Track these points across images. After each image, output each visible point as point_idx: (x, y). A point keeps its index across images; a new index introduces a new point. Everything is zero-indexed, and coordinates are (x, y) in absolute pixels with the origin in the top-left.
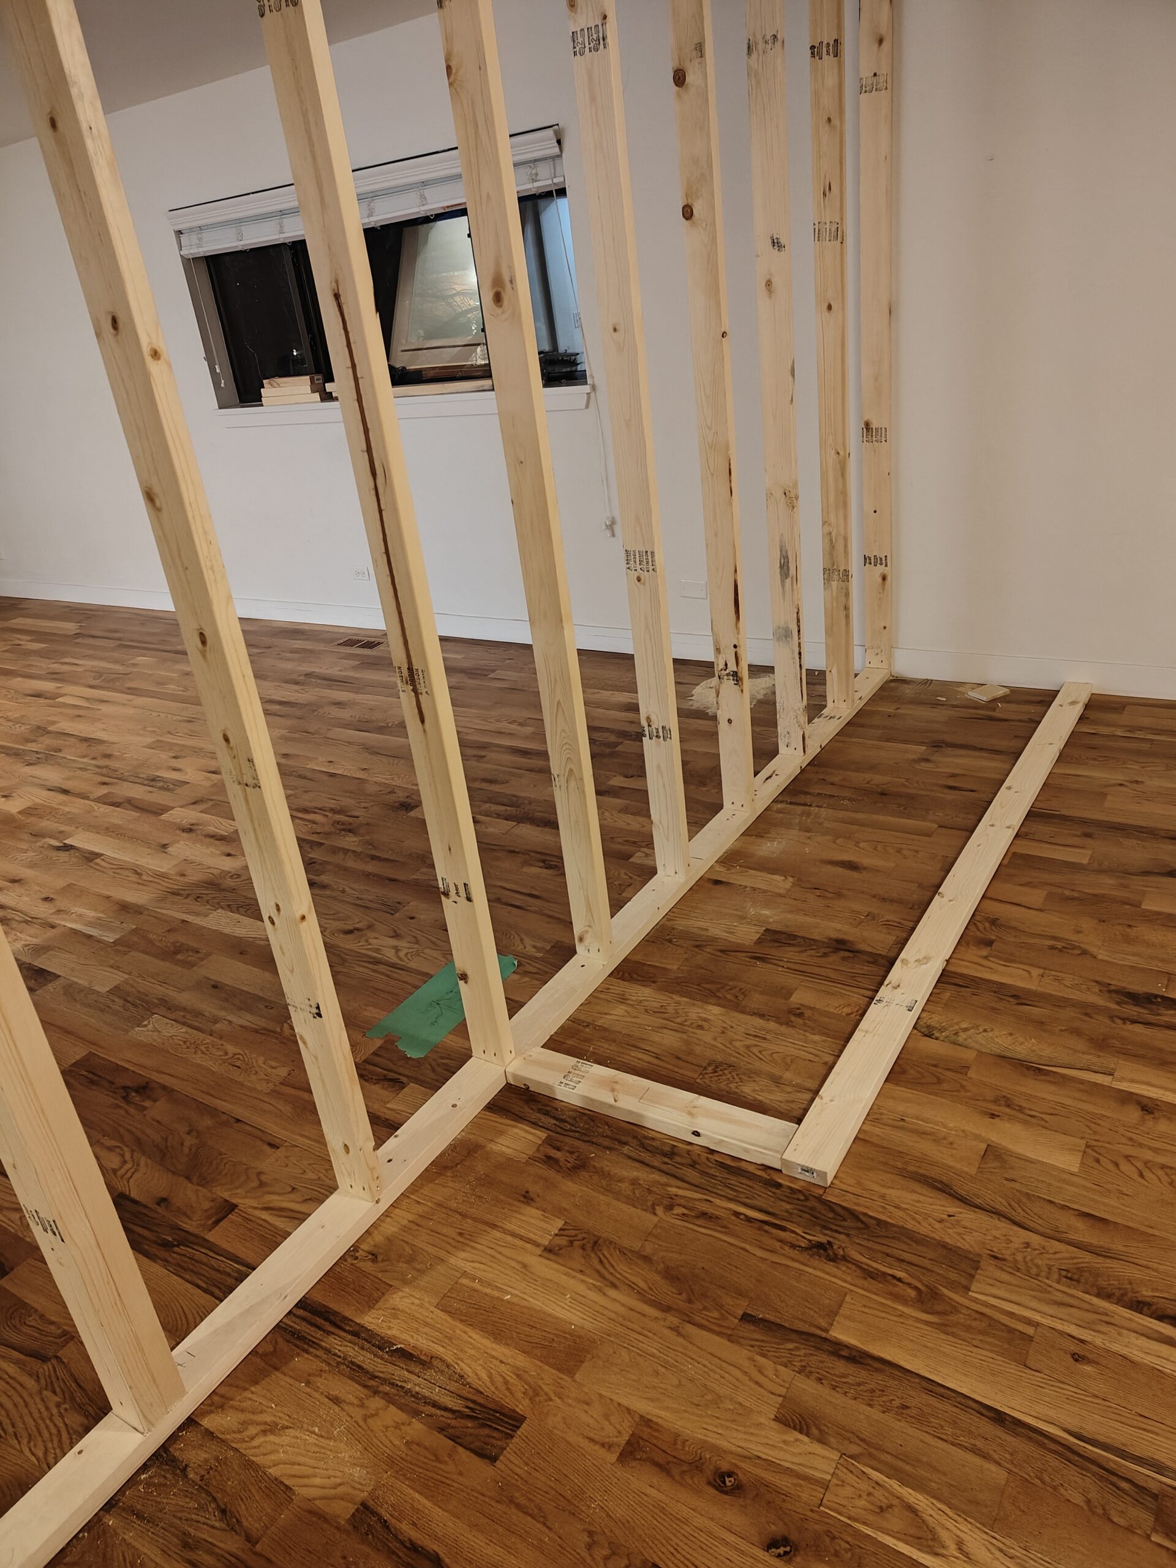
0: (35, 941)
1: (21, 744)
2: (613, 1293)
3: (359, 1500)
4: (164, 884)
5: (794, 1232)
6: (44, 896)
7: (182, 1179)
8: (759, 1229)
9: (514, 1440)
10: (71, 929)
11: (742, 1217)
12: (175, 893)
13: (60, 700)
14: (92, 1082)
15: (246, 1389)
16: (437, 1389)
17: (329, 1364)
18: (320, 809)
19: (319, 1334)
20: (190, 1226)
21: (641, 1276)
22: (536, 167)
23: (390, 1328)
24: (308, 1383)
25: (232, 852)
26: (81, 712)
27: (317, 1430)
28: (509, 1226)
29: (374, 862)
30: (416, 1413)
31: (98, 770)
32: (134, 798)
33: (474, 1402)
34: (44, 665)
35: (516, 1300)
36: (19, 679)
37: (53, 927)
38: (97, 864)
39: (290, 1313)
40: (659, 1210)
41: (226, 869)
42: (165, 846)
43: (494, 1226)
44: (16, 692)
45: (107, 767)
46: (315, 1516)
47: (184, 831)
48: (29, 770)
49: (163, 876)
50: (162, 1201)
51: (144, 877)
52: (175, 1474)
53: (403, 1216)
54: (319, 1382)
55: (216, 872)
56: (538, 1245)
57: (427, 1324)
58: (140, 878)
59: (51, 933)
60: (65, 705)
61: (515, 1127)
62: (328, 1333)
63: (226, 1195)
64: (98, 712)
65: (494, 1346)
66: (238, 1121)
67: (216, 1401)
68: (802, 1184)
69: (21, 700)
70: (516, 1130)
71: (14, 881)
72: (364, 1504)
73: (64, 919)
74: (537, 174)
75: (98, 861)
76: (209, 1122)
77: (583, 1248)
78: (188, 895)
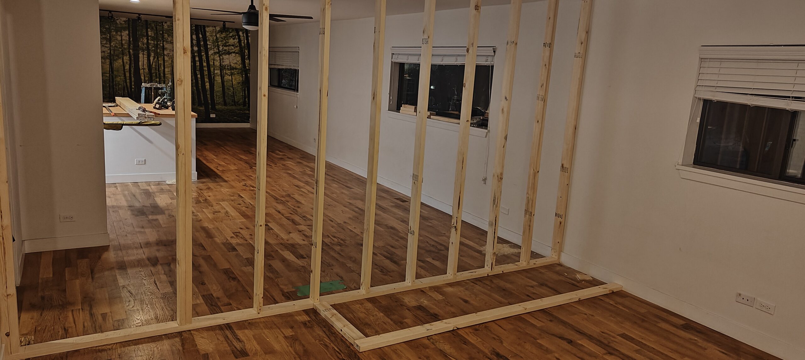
0: (240, 242)
1: (280, 197)
2: (290, 348)
3: (207, 352)
4: (281, 241)
5: (341, 355)
6: (251, 234)
7: (226, 296)
8: (335, 352)
9: (244, 358)
10: (250, 243)
11: (334, 349)
12: (282, 244)
13: (301, 189)
14: (225, 273)
15: (204, 331)
16: (238, 346)
17: (222, 334)
18: (338, 238)
19: (225, 329)
20: (219, 304)
21: (298, 348)
22: (488, 57)
23: (240, 334)
24: (216, 335)
25: (305, 240)
26: (303, 194)
27: (210, 341)
28: (282, 330)
29: (338, 255)
30: (230, 346)
31: (293, 210)
32: (295, 220)
33: (243, 350)
34: (306, 179)
35: (269, 341)
36: (297, 180)
37: (246, 241)
38: (270, 231)
39: (224, 324)
40: (317, 341)
41: (299, 243)
42: (290, 233)
43: (279, 329)
44: (292, 183)
45: (296, 210)
46: (198, 351)
47: (299, 231)
48: (276, 204)
49: (282, 239)
50: (218, 298)
51: (278, 238)
52: (180, 336)
53: (262, 320)
54: (218, 335)
55: (296, 242)
56: (284, 335)
57: (247, 336)
58: (277, 238)
59: (246, 242)
60: (301, 191)
61: (305, 316)
62: (227, 330)
63: (231, 302)
64: (308, 195)
65: (257, 345)
66: (248, 292)
67: (197, 330)
68: (355, 350)
69: (292, 186)
70: (304, 316)
71: (247, 228)
72: (207, 353)
73: (250, 240)
74: (488, 60)
75: (271, 231)
76: (241, 289)
77: (293, 339)
78: (284, 245)
